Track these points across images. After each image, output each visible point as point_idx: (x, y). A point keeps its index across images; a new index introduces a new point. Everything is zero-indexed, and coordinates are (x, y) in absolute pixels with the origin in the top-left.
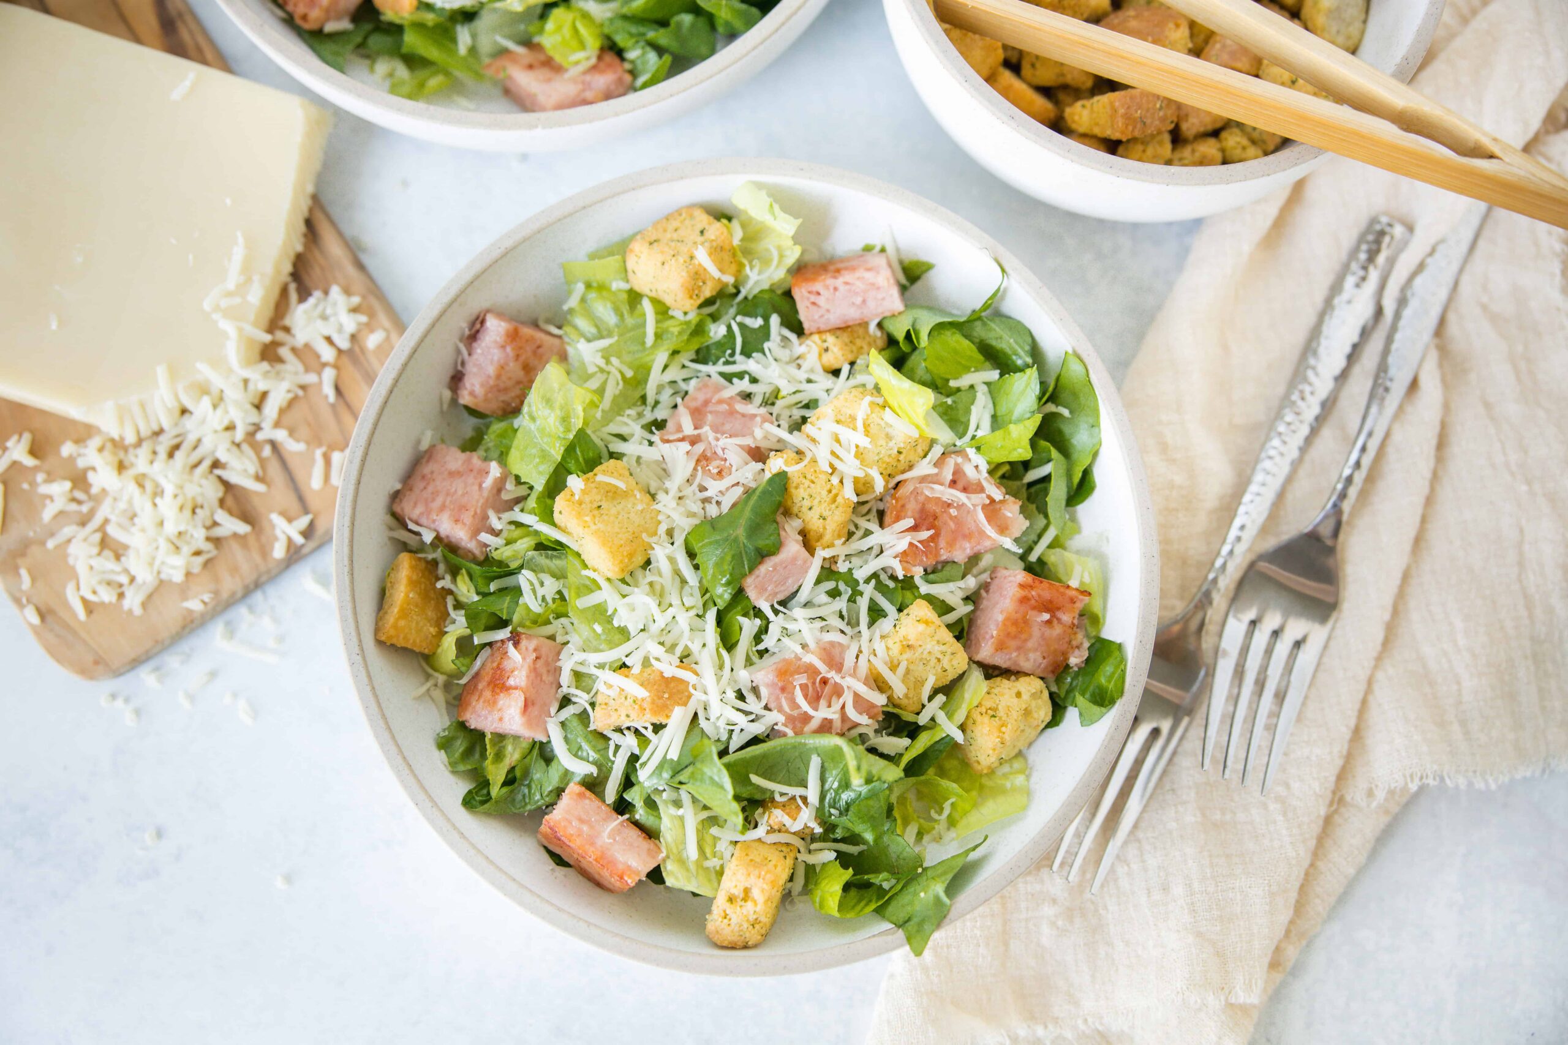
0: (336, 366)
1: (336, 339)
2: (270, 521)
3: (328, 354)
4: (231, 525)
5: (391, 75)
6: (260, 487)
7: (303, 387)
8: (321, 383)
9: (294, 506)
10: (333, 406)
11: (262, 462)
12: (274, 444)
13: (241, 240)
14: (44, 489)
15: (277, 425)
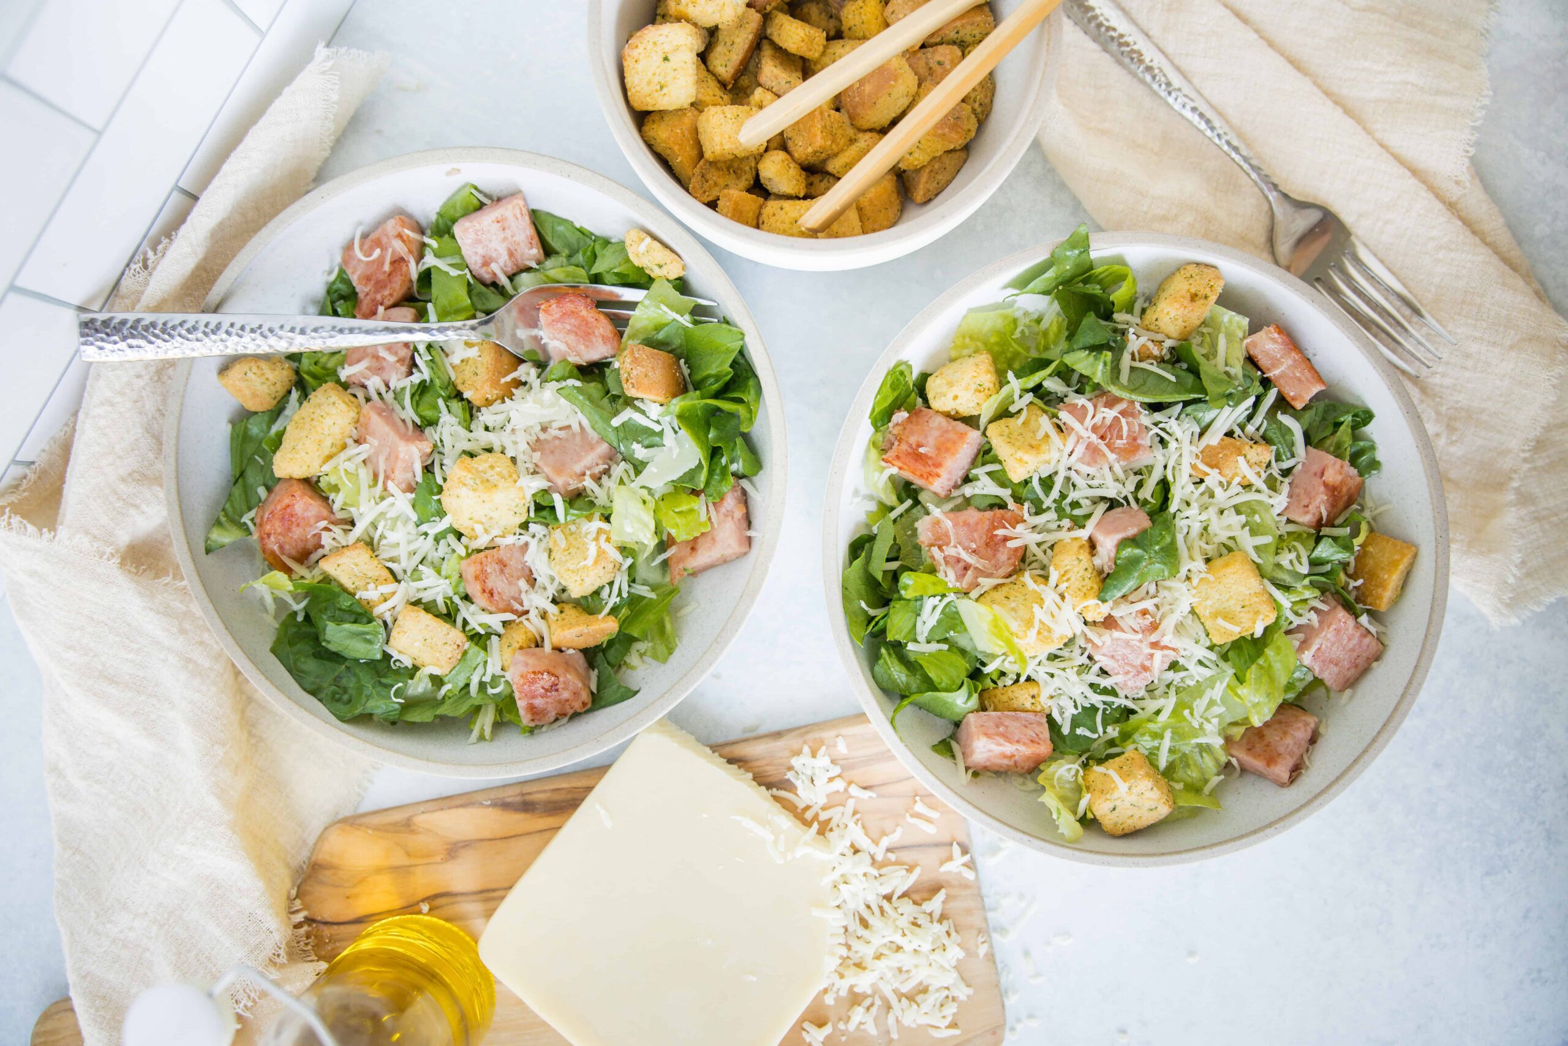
0: (850, 783)
1: (831, 774)
2: (945, 873)
3: (839, 785)
4: (935, 904)
5: (641, 655)
6: (917, 871)
7: (855, 813)
8: (857, 798)
9: (942, 852)
10: (879, 796)
11: (898, 863)
12: (889, 850)
13: (739, 818)
14: (852, 1026)
15: (876, 842)
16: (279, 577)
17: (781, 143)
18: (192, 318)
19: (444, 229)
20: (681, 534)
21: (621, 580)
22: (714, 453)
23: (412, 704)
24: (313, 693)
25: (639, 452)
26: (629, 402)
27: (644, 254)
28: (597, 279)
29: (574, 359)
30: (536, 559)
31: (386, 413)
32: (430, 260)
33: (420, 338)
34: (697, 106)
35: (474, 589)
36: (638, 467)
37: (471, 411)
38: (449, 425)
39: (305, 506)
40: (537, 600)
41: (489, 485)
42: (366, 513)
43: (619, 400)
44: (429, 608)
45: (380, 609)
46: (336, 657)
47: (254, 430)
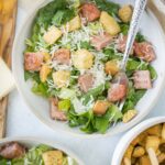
16: (78, 5)
17: (146, 154)
18: (145, 4)
19: (149, 68)
20: (60, 103)
21: (53, 86)
22: (77, 117)
23: (39, 27)
24: (49, 5)
25: (83, 99)
26: (95, 101)
27: (130, 113)
28: (127, 100)
29: (109, 90)
30: (64, 67)
31: (109, 42)
32: (143, 62)
33: (125, 55)
34: (160, 138)
35: (61, 50)
36: (79, 98)
37: (104, 62)
38: (102, 55)
39: (93, 16)
40: (54, 64)
41: (85, 62)
42: (87, 30)
43: (97, 98)
44: (60, 38)
45: (63, 27)
46: (55, 13)
47: (115, 10)
